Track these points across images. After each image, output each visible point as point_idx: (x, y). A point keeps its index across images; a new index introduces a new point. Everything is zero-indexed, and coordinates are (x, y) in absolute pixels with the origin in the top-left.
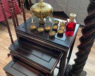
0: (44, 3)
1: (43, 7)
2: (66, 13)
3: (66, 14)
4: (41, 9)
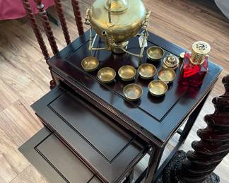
4: (110, 22)
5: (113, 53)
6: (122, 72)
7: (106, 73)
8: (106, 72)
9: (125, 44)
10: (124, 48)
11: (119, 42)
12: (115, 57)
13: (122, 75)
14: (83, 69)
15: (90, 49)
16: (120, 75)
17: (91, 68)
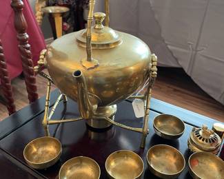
0: (112, 32)
1: (106, 47)
2: (189, 74)
3: (190, 77)
4: (89, 59)
5: (89, 128)
6: (113, 164)
7: (77, 170)
8: (80, 165)
9: (112, 109)
10: (111, 117)
11: (103, 103)
12: (93, 135)
13: (114, 170)
14: (25, 163)
15: (44, 121)
16: (110, 173)
17: (46, 160)
